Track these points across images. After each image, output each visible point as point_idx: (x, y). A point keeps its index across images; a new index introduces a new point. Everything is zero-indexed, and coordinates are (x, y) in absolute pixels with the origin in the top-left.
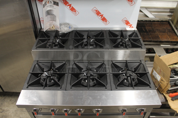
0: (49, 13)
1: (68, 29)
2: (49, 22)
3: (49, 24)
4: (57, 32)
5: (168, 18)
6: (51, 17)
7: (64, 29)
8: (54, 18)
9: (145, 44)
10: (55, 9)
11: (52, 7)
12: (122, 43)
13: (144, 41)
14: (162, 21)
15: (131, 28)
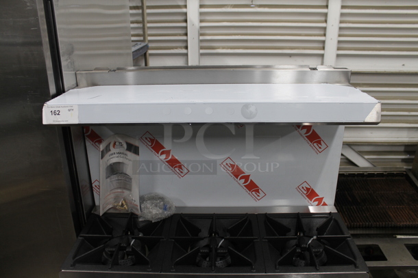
0: (114, 170)
1: (161, 211)
2: (114, 191)
3: (112, 196)
4: (132, 217)
5: (405, 167)
6: (118, 180)
7: (150, 212)
8: (126, 183)
9: (354, 236)
10: (130, 160)
11: (122, 155)
12: (301, 248)
13: (350, 228)
14: (390, 175)
15: (320, 206)
